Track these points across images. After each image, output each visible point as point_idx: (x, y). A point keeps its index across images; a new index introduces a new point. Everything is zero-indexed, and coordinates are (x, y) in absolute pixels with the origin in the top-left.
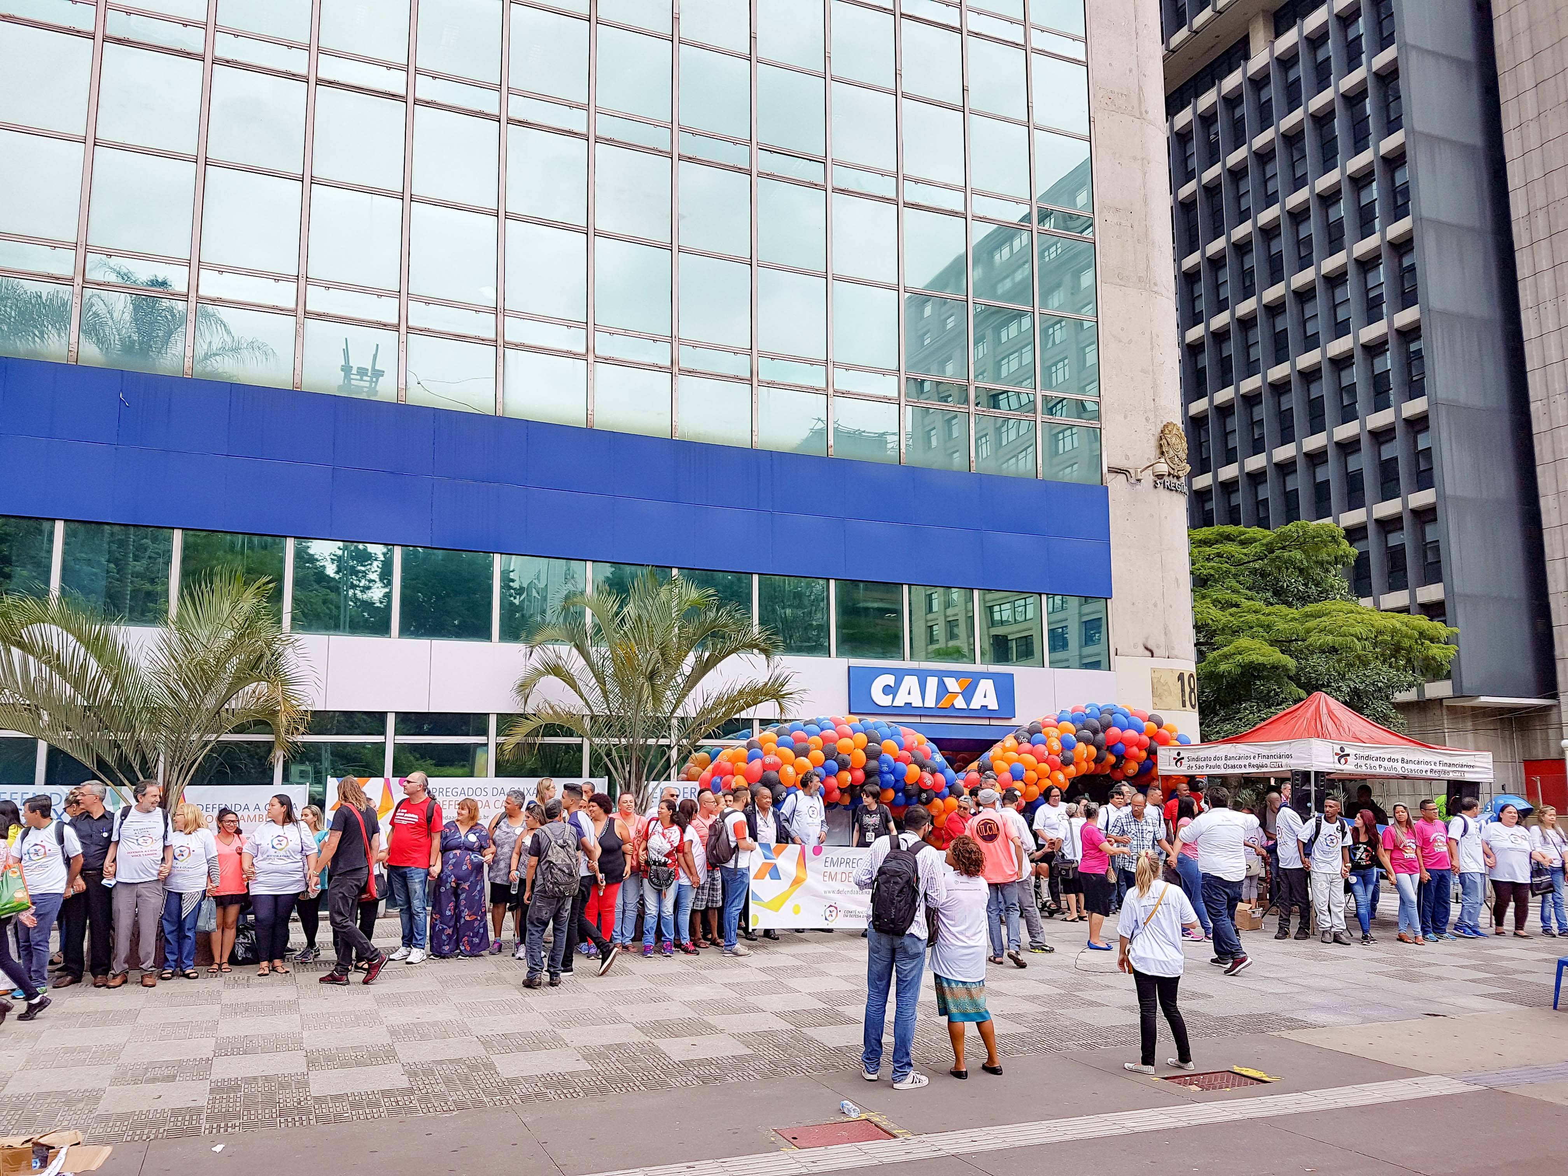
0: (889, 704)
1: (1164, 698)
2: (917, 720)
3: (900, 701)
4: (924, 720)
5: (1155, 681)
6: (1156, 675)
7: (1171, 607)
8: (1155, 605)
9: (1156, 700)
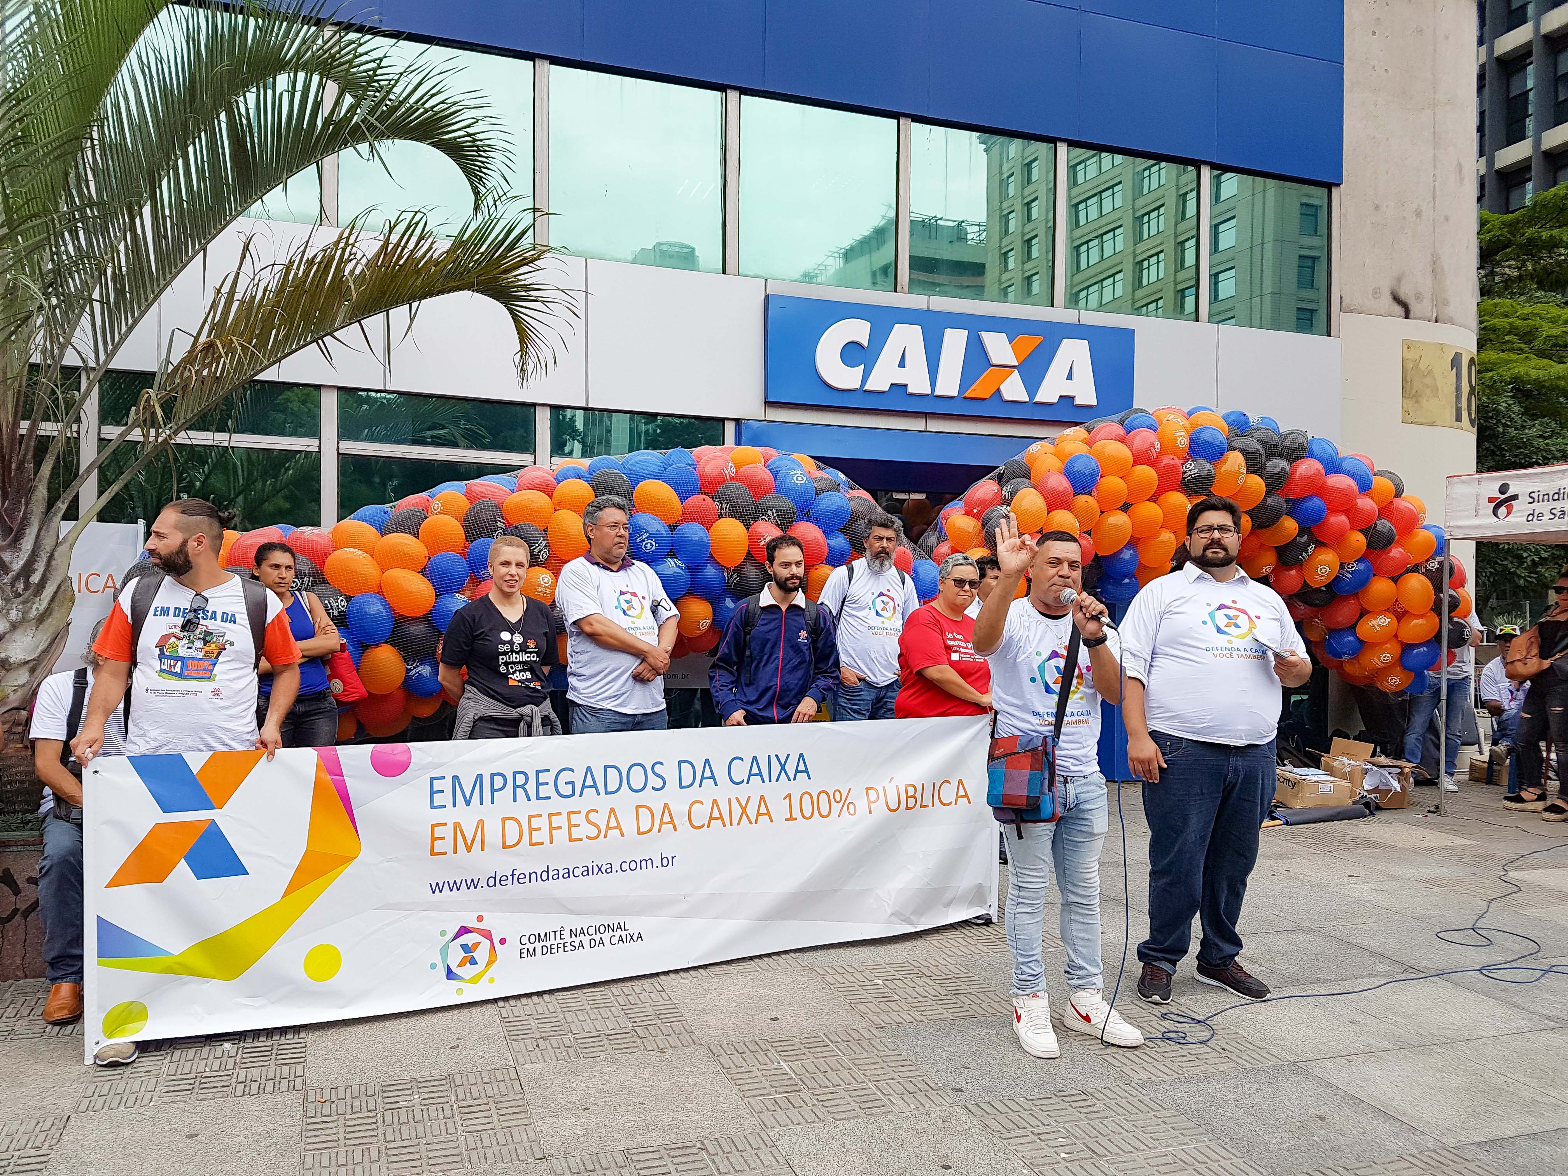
0: (858, 386)
1: (1423, 401)
2: (918, 425)
3: (879, 381)
4: (934, 426)
5: (1410, 365)
6: (1412, 355)
7: (1447, 219)
8: (1418, 214)
9: (1409, 404)
